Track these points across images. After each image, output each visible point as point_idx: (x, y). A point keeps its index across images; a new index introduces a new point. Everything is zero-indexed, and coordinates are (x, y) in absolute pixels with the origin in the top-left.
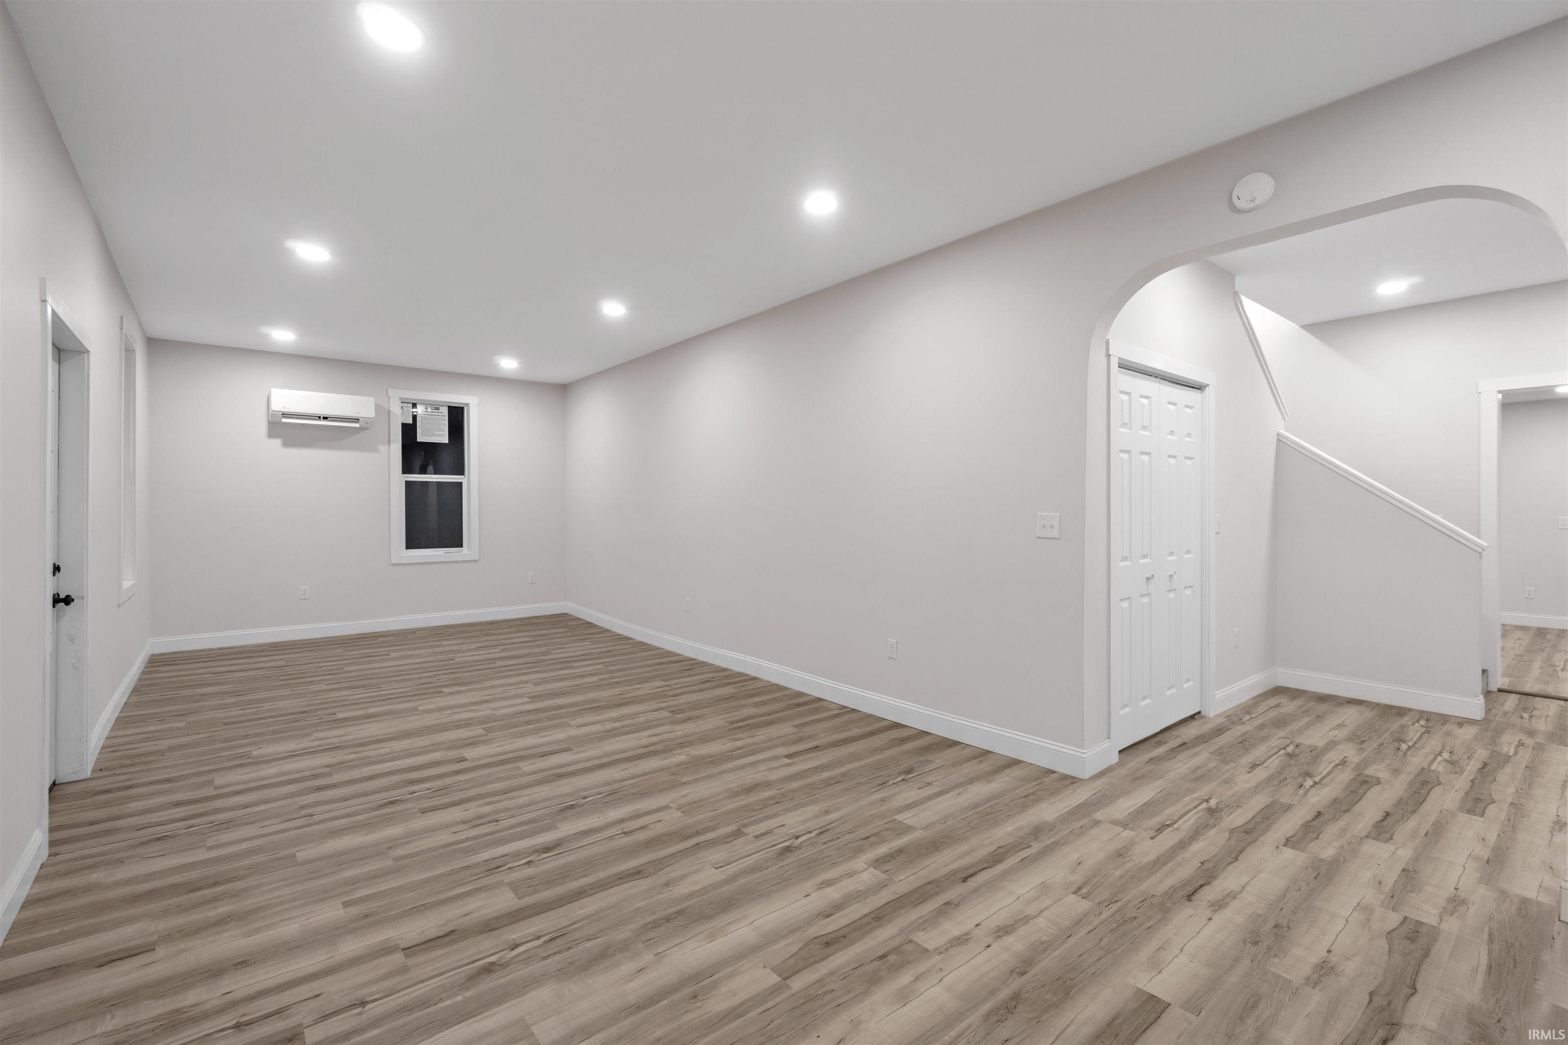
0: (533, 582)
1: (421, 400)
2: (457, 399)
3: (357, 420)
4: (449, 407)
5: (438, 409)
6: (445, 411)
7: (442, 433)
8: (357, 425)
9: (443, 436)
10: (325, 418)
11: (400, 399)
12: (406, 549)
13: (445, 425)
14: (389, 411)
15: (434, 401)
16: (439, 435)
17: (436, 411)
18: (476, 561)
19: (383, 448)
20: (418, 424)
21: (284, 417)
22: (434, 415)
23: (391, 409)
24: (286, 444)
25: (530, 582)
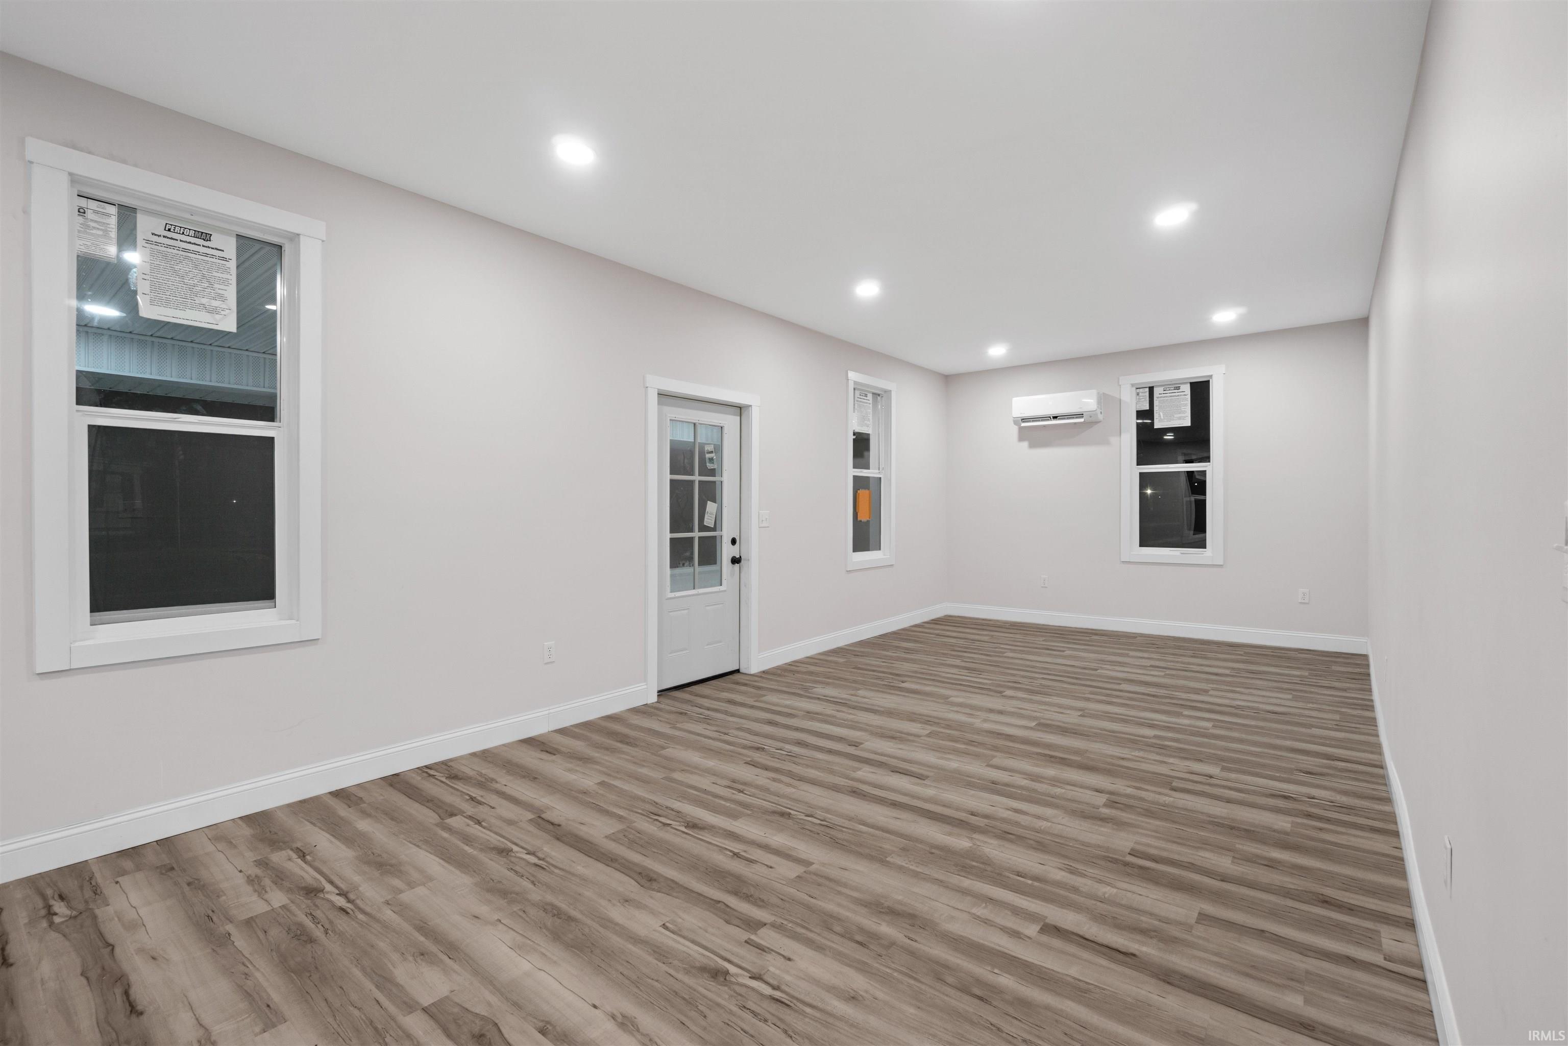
0: (1306, 601)
1: (1158, 382)
2: (1198, 373)
3: (1080, 415)
4: (1191, 383)
5: (1178, 388)
6: (1187, 389)
7: (1183, 415)
8: (1082, 420)
9: (1184, 418)
10: (1055, 418)
11: (1133, 385)
12: (1140, 546)
13: (1186, 405)
14: (1120, 400)
15: (1171, 381)
16: (1180, 418)
17: (1176, 391)
18: (1221, 566)
19: (1114, 440)
20: (1156, 409)
21: (1023, 422)
22: (1174, 396)
23: (1122, 398)
24: (1032, 445)
25: (1300, 601)
